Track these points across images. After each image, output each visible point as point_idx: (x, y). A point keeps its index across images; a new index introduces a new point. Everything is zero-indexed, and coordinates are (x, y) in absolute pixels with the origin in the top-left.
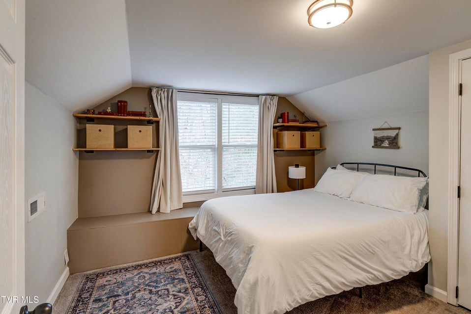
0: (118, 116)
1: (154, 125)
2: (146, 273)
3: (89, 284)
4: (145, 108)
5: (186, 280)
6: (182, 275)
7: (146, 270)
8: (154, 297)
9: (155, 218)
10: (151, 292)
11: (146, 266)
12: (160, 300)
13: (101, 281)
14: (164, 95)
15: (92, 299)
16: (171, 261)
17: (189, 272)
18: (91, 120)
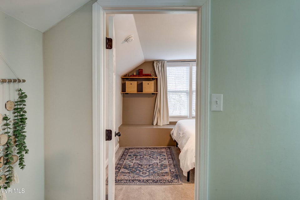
0: (139, 77)
1: (155, 80)
2: (149, 151)
3: (127, 151)
4: (151, 72)
5: (166, 155)
6: (165, 154)
7: (149, 150)
8: (151, 158)
9: (155, 127)
10: (150, 157)
11: (150, 148)
12: (153, 160)
13: (131, 151)
14: (160, 65)
15: (128, 155)
16: (161, 148)
17: (168, 153)
18: (127, 79)
